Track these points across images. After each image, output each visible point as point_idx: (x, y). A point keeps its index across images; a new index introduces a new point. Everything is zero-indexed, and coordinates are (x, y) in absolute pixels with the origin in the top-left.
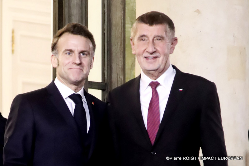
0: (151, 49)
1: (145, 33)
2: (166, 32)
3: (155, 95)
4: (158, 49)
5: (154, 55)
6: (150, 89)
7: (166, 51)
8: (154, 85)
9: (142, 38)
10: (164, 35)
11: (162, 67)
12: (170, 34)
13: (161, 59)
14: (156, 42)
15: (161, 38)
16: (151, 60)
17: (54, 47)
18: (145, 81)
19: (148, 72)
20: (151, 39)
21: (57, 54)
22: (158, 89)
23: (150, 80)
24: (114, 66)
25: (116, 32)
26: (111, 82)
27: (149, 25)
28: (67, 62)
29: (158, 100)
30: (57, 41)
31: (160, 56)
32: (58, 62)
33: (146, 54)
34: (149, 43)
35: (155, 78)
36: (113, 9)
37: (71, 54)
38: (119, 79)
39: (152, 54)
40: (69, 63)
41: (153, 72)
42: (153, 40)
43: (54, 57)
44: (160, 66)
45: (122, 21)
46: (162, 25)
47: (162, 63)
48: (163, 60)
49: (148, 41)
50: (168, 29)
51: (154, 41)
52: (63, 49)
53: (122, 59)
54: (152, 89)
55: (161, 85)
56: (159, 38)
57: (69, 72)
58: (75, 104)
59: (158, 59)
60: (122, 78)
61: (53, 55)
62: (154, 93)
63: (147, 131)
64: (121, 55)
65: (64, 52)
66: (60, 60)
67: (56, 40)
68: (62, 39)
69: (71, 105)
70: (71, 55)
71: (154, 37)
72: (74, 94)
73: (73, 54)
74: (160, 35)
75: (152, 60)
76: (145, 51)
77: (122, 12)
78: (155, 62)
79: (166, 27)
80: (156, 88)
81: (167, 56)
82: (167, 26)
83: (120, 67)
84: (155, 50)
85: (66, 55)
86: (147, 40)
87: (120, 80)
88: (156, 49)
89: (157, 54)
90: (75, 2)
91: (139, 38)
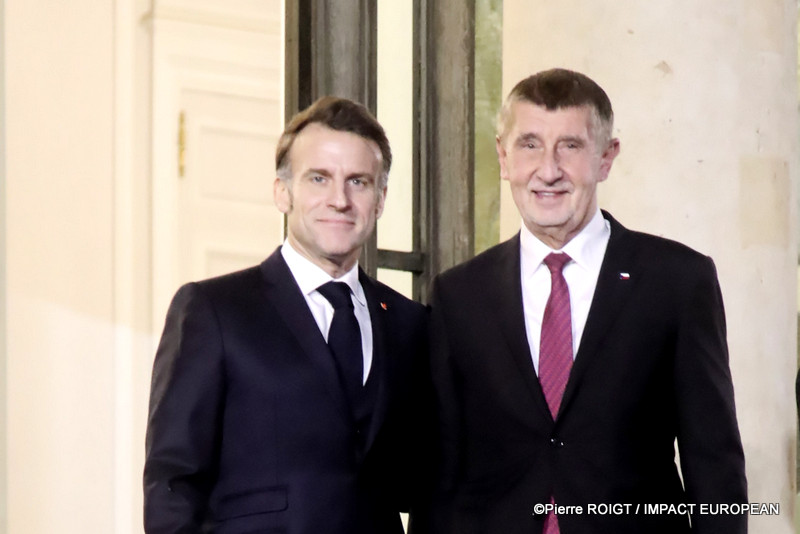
0: (549, 173)
1: (534, 129)
2: (589, 126)
3: (560, 289)
4: (569, 170)
5: (558, 187)
6: (545, 274)
7: (589, 176)
8: (557, 264)
9: (528, 140)
10: (584, 135)
11: (577, 218)
12: (600, 132)
13: (573, 198)
14: (564, 151)
15: (575, 143)
16: (548, 199)
17: (282, 158)
18: (534, 252)
19: (540, 231)
20: (550, 146)
21: (289, 176)
22: (569, 273)
23: (545, 250)
24: (445, 210)
25: (450, 122)
26: (437, 251)
27: (544, 107)
28: (314, 201)
29: (567, 301)
30: (291, 144)
31: (573, 190)
32: (292, 200)
33: (535, 185)
34: (544, 154)
35: (556, 244)
36: (443, 60)
37: (324, 181)
38: (457, 244)
39: (551, 184)
40: (318, 205)
41: (554, 230)
42: (555, 148)
43: (281, 184)
44: (573, 215)
45: (467, 91)
46: (579, 109)
47: (578, 207)
48: (579, 200)
49: (542, 150)
50: (596, 118)
51: (559, 150)
52: (304, 168)
53: (465, 191)
54: (552, 273)
55: (574, 262)
56: (572, 143)
57: (318, 228)
58: (333, 310)
59: (567, 195)
60: (466, 240)
61: (278, 180)
62: (558, 283)
63: (537, 380)
64: (463, 179)
65: (305, 175)
66: (296, 195)
67: (287, 140)
68: (303, 140)
69: (323, 313)
70: (325, 185)
71: (558, 141)
72: (330, 284)
73: (331, 181)
74: (573, 134)
75: (552, 201)
76: (534, 176)
77: (467, 69)
78: (560, 204)
79: (590, 113)
80: (561, 270)
81: (590, 190)
82: (593, 110)
83: (461, 211)
84: (558, 175)
85: (310, 184)
86: (538, 147)
87: (461, 247)
88: (563, 172)
89: (566, 185)
90: (343, 42)
91: (519, 140)
